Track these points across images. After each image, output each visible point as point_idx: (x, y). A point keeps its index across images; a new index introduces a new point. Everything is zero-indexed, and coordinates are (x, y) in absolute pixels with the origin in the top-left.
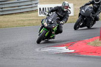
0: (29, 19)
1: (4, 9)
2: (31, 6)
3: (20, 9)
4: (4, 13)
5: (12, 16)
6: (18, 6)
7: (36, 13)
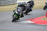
0: (13, 7)
1: (1, 3)
2: (14, 2)
3: (9, 3)
4: (1, 5)
5: (5, 6)
6: (8, 2)
7: (16, 5)
